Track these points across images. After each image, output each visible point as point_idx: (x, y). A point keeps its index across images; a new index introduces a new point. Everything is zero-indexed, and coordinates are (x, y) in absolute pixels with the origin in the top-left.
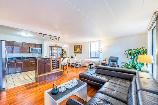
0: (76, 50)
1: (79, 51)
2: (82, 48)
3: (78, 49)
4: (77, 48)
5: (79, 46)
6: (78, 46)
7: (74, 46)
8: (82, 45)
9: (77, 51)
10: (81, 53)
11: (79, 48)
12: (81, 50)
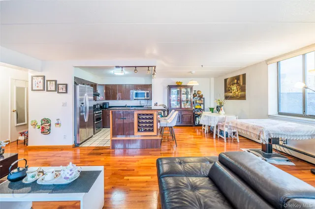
0: (229, 90)
1: (237, 93)
2: (244, 83)
3: (234, 88)
4: (233, 84)
5: (238, 78)
6: (233, 79)
7: (226, 80)
8: (244, 76)
9: (231, 94)
10: (243, 97)
11: (237, 83)
12: (243, 89)
